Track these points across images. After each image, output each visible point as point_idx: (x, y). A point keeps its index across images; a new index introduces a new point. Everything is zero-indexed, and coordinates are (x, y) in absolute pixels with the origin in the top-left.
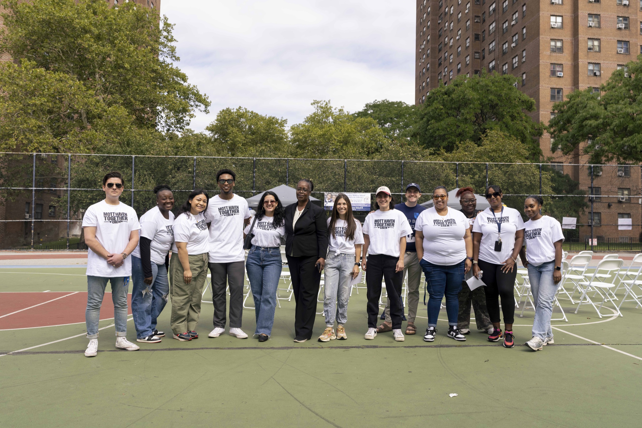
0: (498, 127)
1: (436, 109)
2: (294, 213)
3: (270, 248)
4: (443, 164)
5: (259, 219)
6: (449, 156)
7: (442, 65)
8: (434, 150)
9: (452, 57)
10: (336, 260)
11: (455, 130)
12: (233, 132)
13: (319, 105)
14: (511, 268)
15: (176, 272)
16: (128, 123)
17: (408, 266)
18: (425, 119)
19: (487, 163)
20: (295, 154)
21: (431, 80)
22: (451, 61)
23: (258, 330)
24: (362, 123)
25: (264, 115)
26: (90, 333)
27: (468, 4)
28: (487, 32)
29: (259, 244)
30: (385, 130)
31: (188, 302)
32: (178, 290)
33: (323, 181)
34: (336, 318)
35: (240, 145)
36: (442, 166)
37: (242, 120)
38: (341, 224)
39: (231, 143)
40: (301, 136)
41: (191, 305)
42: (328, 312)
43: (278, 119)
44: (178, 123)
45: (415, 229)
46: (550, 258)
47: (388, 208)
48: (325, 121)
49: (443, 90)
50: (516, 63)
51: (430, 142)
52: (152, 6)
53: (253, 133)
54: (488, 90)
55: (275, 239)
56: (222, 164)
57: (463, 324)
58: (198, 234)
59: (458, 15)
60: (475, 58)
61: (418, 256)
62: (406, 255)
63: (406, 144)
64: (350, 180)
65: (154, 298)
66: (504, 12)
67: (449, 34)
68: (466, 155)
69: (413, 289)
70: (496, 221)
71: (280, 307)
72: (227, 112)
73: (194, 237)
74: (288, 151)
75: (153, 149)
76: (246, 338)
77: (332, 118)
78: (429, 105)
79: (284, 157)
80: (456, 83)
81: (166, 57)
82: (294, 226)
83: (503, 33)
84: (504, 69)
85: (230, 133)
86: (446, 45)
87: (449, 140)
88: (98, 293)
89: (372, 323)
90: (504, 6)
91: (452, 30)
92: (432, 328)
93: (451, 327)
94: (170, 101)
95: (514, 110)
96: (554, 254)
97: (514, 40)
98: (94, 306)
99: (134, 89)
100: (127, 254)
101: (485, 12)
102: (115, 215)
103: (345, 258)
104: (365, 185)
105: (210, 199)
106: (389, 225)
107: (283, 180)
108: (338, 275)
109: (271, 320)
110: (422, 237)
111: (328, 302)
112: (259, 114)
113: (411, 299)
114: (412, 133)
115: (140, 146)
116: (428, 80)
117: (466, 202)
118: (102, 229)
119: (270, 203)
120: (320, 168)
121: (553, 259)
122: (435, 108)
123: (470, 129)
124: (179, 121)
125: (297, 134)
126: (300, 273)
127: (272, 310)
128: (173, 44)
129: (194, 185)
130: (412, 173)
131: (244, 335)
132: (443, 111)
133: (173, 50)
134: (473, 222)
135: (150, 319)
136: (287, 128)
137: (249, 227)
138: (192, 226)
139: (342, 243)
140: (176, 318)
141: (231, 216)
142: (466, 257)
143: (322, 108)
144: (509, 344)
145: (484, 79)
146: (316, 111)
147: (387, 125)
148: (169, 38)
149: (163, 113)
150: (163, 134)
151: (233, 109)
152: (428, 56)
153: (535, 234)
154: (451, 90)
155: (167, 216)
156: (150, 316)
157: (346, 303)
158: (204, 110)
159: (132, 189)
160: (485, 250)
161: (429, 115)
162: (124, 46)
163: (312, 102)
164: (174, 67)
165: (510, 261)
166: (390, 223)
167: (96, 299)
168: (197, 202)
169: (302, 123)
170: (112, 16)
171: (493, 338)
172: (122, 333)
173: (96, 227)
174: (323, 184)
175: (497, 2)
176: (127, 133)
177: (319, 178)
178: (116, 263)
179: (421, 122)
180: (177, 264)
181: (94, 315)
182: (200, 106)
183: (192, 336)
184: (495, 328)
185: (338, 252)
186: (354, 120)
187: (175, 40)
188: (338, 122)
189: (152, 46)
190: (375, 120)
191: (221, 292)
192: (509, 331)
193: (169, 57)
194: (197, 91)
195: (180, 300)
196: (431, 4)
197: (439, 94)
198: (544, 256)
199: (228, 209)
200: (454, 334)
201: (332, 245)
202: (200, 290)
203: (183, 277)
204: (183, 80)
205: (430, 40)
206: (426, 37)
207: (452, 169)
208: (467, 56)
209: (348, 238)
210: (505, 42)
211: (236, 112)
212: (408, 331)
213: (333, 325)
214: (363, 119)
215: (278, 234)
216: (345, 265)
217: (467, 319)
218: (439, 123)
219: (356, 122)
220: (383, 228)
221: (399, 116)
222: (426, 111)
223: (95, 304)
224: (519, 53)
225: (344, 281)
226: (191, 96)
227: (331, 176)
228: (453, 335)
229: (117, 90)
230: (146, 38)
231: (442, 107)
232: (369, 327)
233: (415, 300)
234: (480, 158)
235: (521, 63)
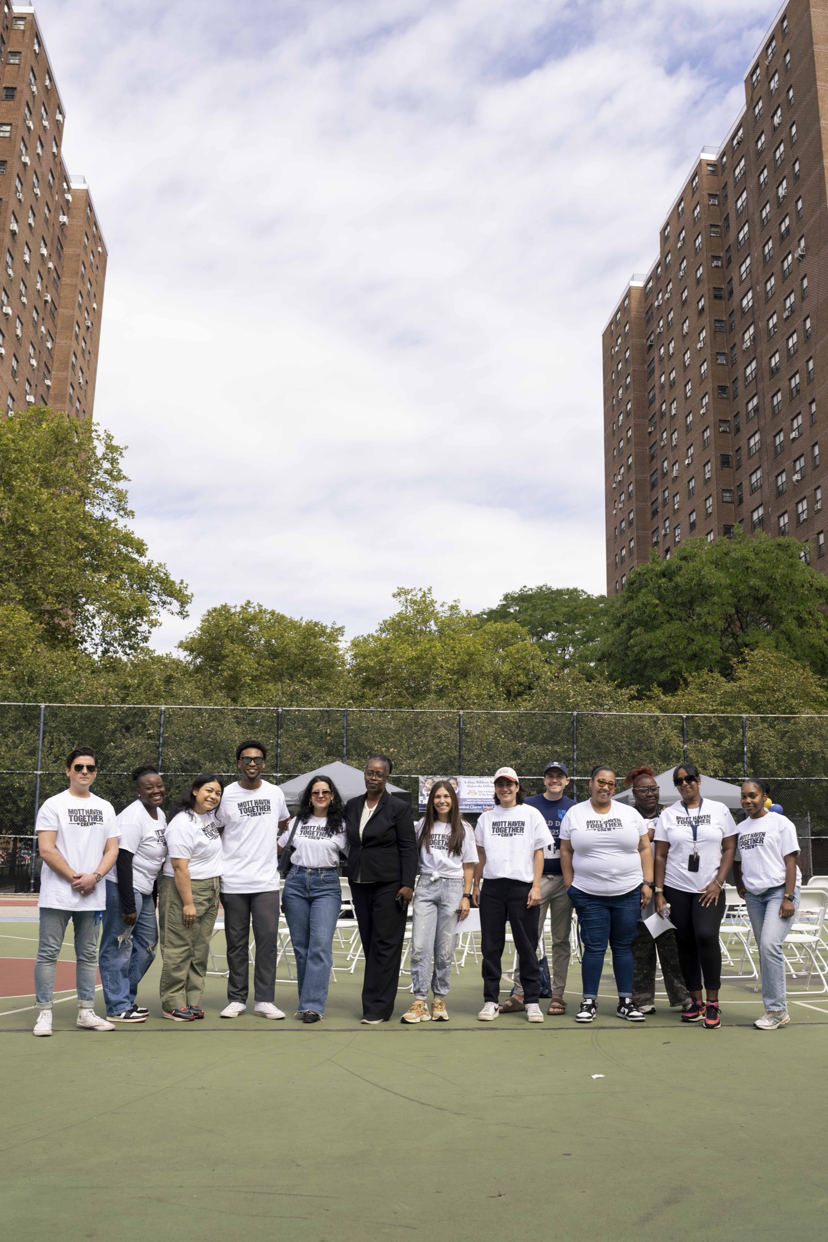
0: (770, 641)
1: (645, 605)
2: (362, 811)
3: (322, 869)
4: (658, 718)
5: (303, 820)
6: (670, 702)
7: (660, 514)
8: (638, 691)
9: (677, 498)
10: (433, 888)
11: (685, 648)
12: (234, 654)
13: (409, 597)
14: (715, 899)
15: (171, 907)
16: (30, 640)
17: (550, 899)
18: (624, 626)
19: (744, 715)
20: (359, 699)
21: (637, 544)
22: (676, 507)
23: (303, 1005)
24: (497, 634)
25: (296, 618)
26: (41, 1000)
27: (704, 396)
28: (744, 451)
29: (304, 862)
30: (545, 647)
31: (188, 958)
32: (172, 937)
33: (418, 753)
34: (432, 985)
35: (248, 680)
36: (656, 722)
37: (252, 628)
38: (441, 829)
39: (230, 676)
40: (372, 659)
41: (192, 964)
42: (418, 975)
43: (326, 627)
44: (126, 639)
45: (560, 837)
46: (777, 880)
47: (514, 802)
48: (421, 630)
49: (658, 569)
50: (803, 512)
51: (635, 671)
52: (78, 405)
53: (274, 654)
54: (747, 568)
55: (330, 854)
56: (215, 720)
57: (643, 996)
58: (206, 846)
59: (686, 417)
60: (723, 502)
61: (565, 881)
62: (546, 880)
63: (581, 679)
64: (470, 750)
65: (134, 950)
66: (774, 415)
67: (670, 454)
68: (702, 698)
69: (559, 938)
70: (690, 823)
71: (335, 980)
72: (223, 612)
73: (201, 851)
74: (345, 693)
75: (79, 691)
76: (282, 1018)
77: (436, 624)
78: (631, 598)
79: (339, 706)
80: (684, 554)
81: (108, 509)
82: (361, 832)
83: (776, 454)
84: (782, 524)
85: (227, 656)
86: (665, 475)
87: (673, 667)
88: (56, 936)
89: (491, 993)
90: (775, 403)
91: (676, 446)
92: (589, 1002)
93: (622, 1000)
94: (112, 594)
95: (801, 607)
96: (783, 875)
97: (798, 468)
98: (50, 956)
99: (44, 573)
100: (102, 874)
101: (738, 413)
102: (85, 814)
103: (447, 886)
104: (500, 760)
105: (225, 789)
106: (516, 830)
107: (335, 753)
108: (435, 914)
109: (324, 988)
110: (571, 851)
111: (418, 958)
112: (288, 615)
113: (557, 955)
114: (599, 654)
115: (53, 684)
116: (632, 544)
117: (643, 791)
118: (66, 835)
119: (321, 795)
120: (410, 727)
121: (783, 882)
122: (643, 604)
123: (712, 644)
124: (129, 633)
125: (364, 657)
126: (372, 910)
127: (326, 971)
128: (121, 485)
129: (160, 762)
130: (594, 736)
131: (280, 1014)
132: (659, 610)
133: (121, 497)
134: (655, 825)
135: (127, 983)
136: (344, 644)
137: (286, 835)
138: (197, 833)
139: (441, 861)
140: (168, 983)
141: (259, 817)
142: (641, 881)
143: (414, 602)
144: (711, 1022)
145: (738, 546)
146: (404, 608)
147: (549, 637)
148: (115, 473)
149: (97, 618)
150: (95, 657)
151: (235, 607)
152: (629, 496)
153: (755, 841)
154: (673, 567)
155: (154, 816)
156: (127, 980)
157: (448, 961)
158: (178, 610)
159: (37, 770)
160: (674, 870)
161: (631, 617)
162: (30, 492)
163: (396, 591)
164: (120, 526)
165: (713, 888)
166: (517, 827)
167: (53, 945)
168: (207, 794)
169: (375, 634)
170: (9, 436)
171: (690, 1015)
172: (88, 1002)
173: (57, 832)
174: (416, 760)
175: (760, 394)
176: (28, 657)
177: (409, 747)
178: (86, 888)
179: (616, 631)
180: (172, 894)
181: (48, 972)
182: (170, 604)
183: (195, 1014)
184: (695, 1000)
185: (436, 875)
186: (481, 627)
187: (125, 477)
188: (448, 632)
189: (82, 490)
190: (523, 626)
191: (242, 943)
192: (712, 1002)
193: (112, 509)
194: (165, 574)
195: (176, 954)
196: (632, 395)
197: (651, 575)
198: (769, 877)
199: (254, 805)
200: (627, 1011)
201: (426, 862)
202: (207, 938)
203: (183, 915)
204: (138, 552)
205: (633, 466)
206: (625, 459)
207: (676, 728)
208: (708, 498)
209: (452, 853)
210: (780, 470)
211: (240, 613)
212: (551, 1010)
213: (426, 997)
214: (498, 625)
215: (334, 846)
216: (448, 897)
217: (648, 986)
218: (652, 634)
219: (485, 632)
220: (506, 835)
221: (573, 617)
222: (625, 610)
223: (51, 954)
224: (808, 492)
225: (445, 922)
226: (154, 583)
227: (431, 743)
228: (624, 1013)
229: (11, 575)
230: (72, 475)
231: (657, 602)
232: (486, 1001)
233: (563, 957)
234: (730, 705)
235: (813, 513)
